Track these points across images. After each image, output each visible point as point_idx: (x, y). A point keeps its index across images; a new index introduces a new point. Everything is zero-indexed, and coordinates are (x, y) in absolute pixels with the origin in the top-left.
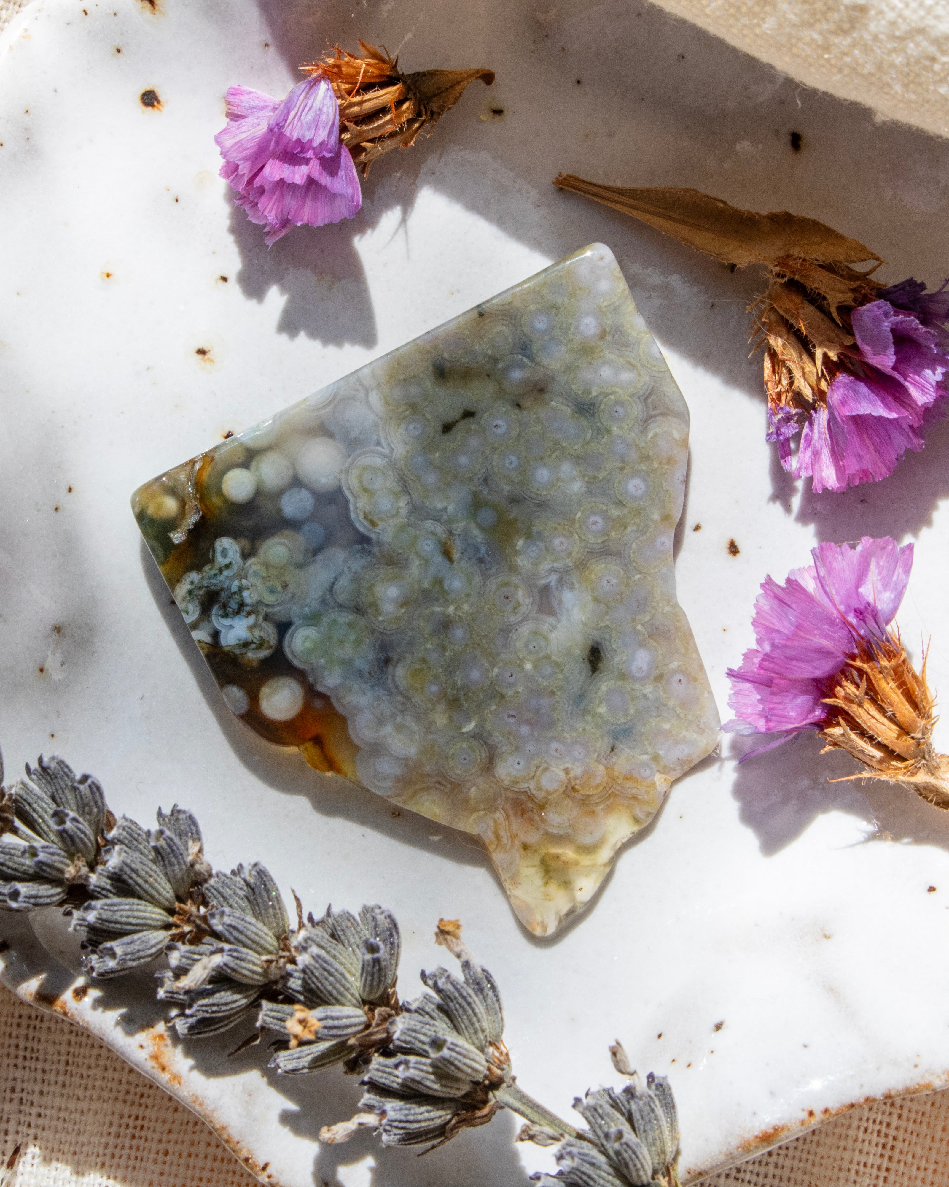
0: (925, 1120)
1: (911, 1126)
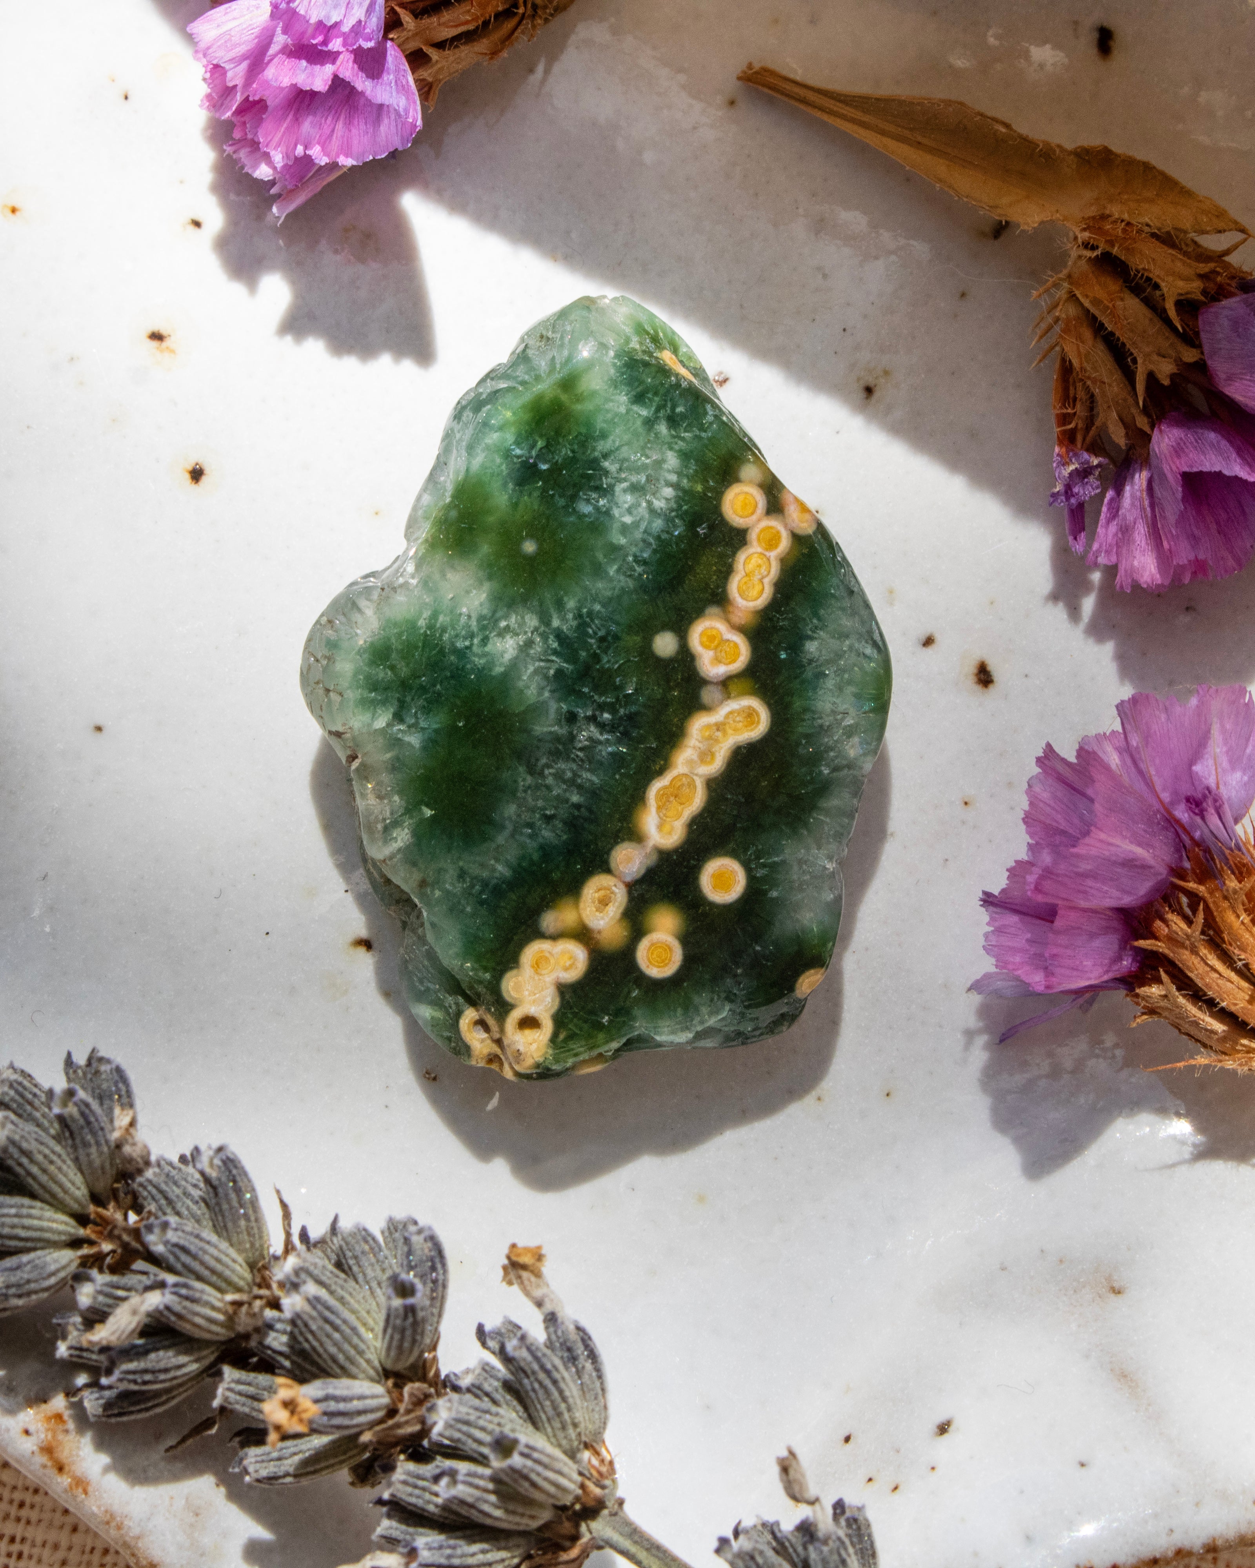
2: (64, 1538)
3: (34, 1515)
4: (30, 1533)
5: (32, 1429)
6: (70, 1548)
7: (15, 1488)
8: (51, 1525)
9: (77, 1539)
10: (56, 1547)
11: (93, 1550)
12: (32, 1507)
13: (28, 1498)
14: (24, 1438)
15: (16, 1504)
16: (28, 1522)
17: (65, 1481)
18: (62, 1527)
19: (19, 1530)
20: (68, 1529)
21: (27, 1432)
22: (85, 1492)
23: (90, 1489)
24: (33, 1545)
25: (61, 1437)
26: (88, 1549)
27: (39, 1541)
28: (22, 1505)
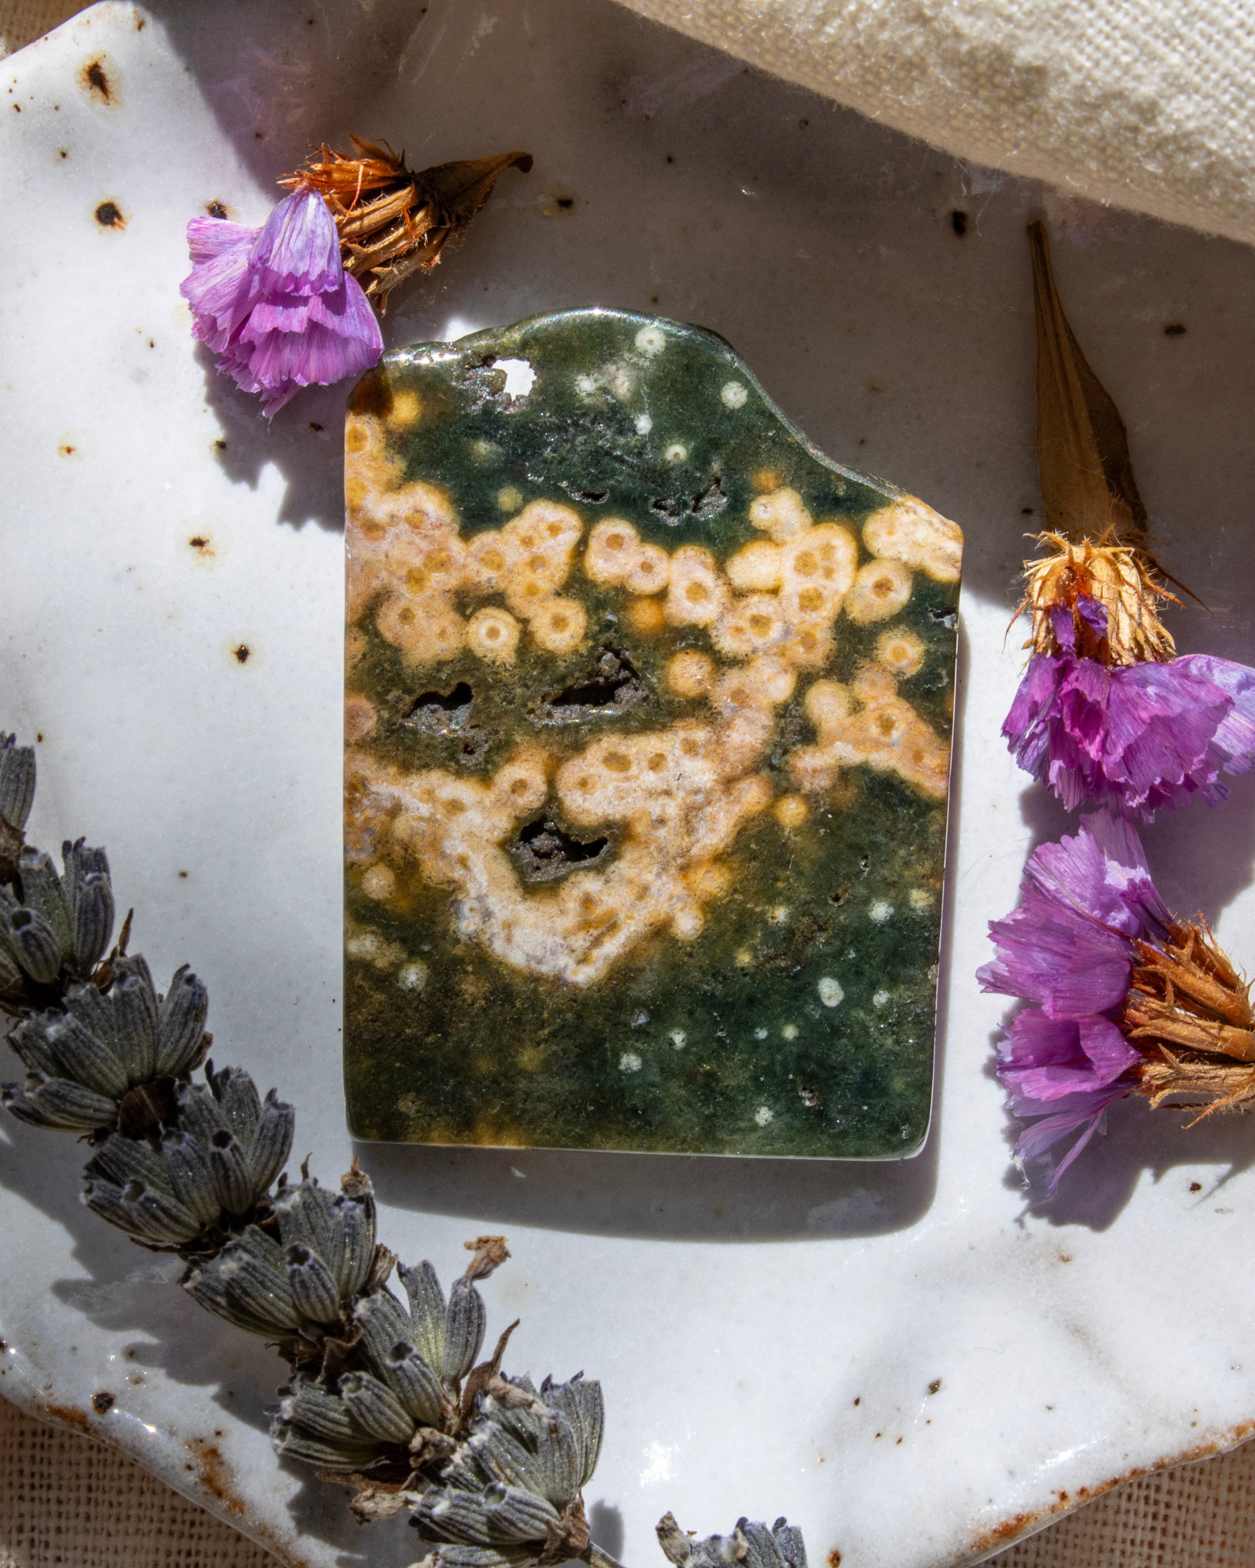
0: (1205, 1478)
1: (1187, 1488)
2: (231, 1547)
3: (204, 1531)
4: (203, 1545)
5: (193, 1464)
6: (237, 1555)
7: (185, 1511)
8: (218, 1537)
9: (241, 1546)
10: (225, 1555)
11: (255, 1554)
12: (201, 1524)
13: (198, 1518)
14: (188, 1473)
15: (188, 1524)
16: (200, 1538)
17: (225, 1503)
18: (227, 1539)
19: (193, 1545)
20: (232, 1540)
21: (189, 1468)
22: (242, 1511)
23: (245, 1508)
24: (206, 1556)
25: (217, 1468)
26: (251, 1554)
27: (210, 1553)
28: (193, 1524)
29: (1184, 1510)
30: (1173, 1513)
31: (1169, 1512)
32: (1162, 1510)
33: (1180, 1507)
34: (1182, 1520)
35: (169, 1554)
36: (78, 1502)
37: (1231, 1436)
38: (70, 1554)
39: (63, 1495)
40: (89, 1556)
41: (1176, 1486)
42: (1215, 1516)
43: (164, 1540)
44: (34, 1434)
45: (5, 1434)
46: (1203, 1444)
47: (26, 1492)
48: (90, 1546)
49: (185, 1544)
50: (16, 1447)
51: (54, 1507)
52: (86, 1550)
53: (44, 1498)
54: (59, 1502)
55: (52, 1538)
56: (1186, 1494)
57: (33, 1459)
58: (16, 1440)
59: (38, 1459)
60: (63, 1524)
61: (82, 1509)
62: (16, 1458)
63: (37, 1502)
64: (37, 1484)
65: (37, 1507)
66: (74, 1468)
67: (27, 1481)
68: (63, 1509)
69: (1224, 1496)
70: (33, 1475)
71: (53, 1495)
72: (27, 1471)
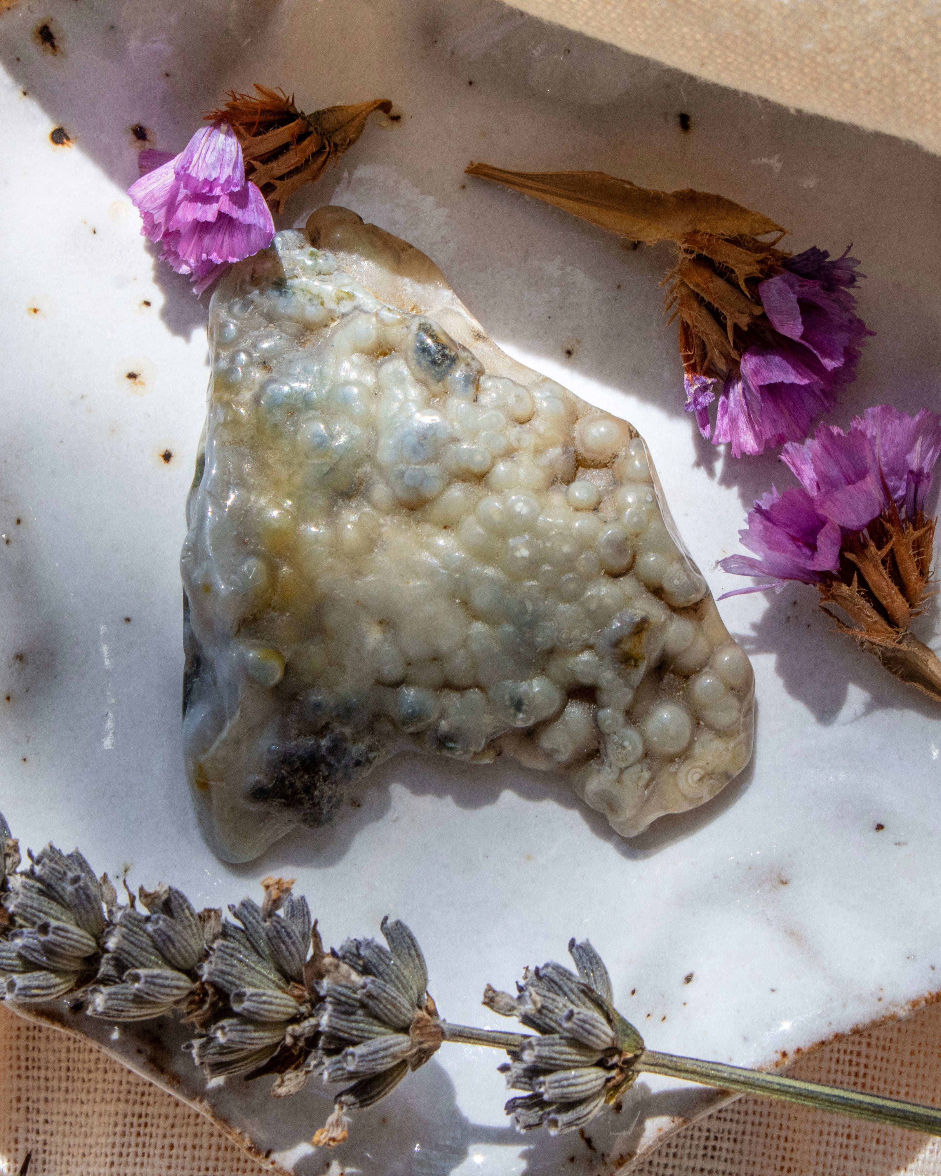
2: (171, 1111)
3: (151, 1100)
4: (150, 1110)
5: (142, 1049)
6: (175, 1117)
7: (137, 1085)
8: (162, 1104)
9: (179, 1110)
10: (167, 1117)
11: (189, 1116)
12: (150, 1094)
13: (146, 1089)
14: (138, 1055)
16: (148, 1104)
17: (165, 1076)
18: (169, 1105)
20: (172, 1106)
21: (139, 1052)
22: (178, 1081)
23: (181, 1080)
24: (153, 1117)
25: (159, 1050)
26: (186, 1116)
28: (143, 1094)
29: (878, 1069)
30: (870, 1072)
31: (867, 1071)
32: (862, 1070)
33: (875, 1067)
34: (877, 1078)
35: (125, 1116)
36: (60, 1079)
37: (908, 1007)
38: (55, 1118)
39: (50, 1075)
40: (68, 1119)
41: (873, 1052)
42: (901, 1073)
43: (122, 1106)
44: (28, 1029)
45: (6, 1030)
46: (888, 1014)
47: (23, 1072)
48: (69, 1112)
49: (137, 1109)
50: (14, 1039)
51: (42, 1083)
52: (66, 1114)
53: (36, 1077)
54: (47, 1079)
55: (42, 1106)
56: (879, 1058)
57: (27, 1048)
58: (15, 1033)
59: (31, 1048)
60: (49, 1095)
61: (63, 1085)
62: (14, 1047)
63: (30, 1080)
64: (30, 1067)
65: (31, 1084)
66: (57, 1055)
67: (23, 1064)
68: (49, 1084)
69: (907, 1058)
70: (27, 1059)
71: (42, 1074)
72: (23, 1057)
